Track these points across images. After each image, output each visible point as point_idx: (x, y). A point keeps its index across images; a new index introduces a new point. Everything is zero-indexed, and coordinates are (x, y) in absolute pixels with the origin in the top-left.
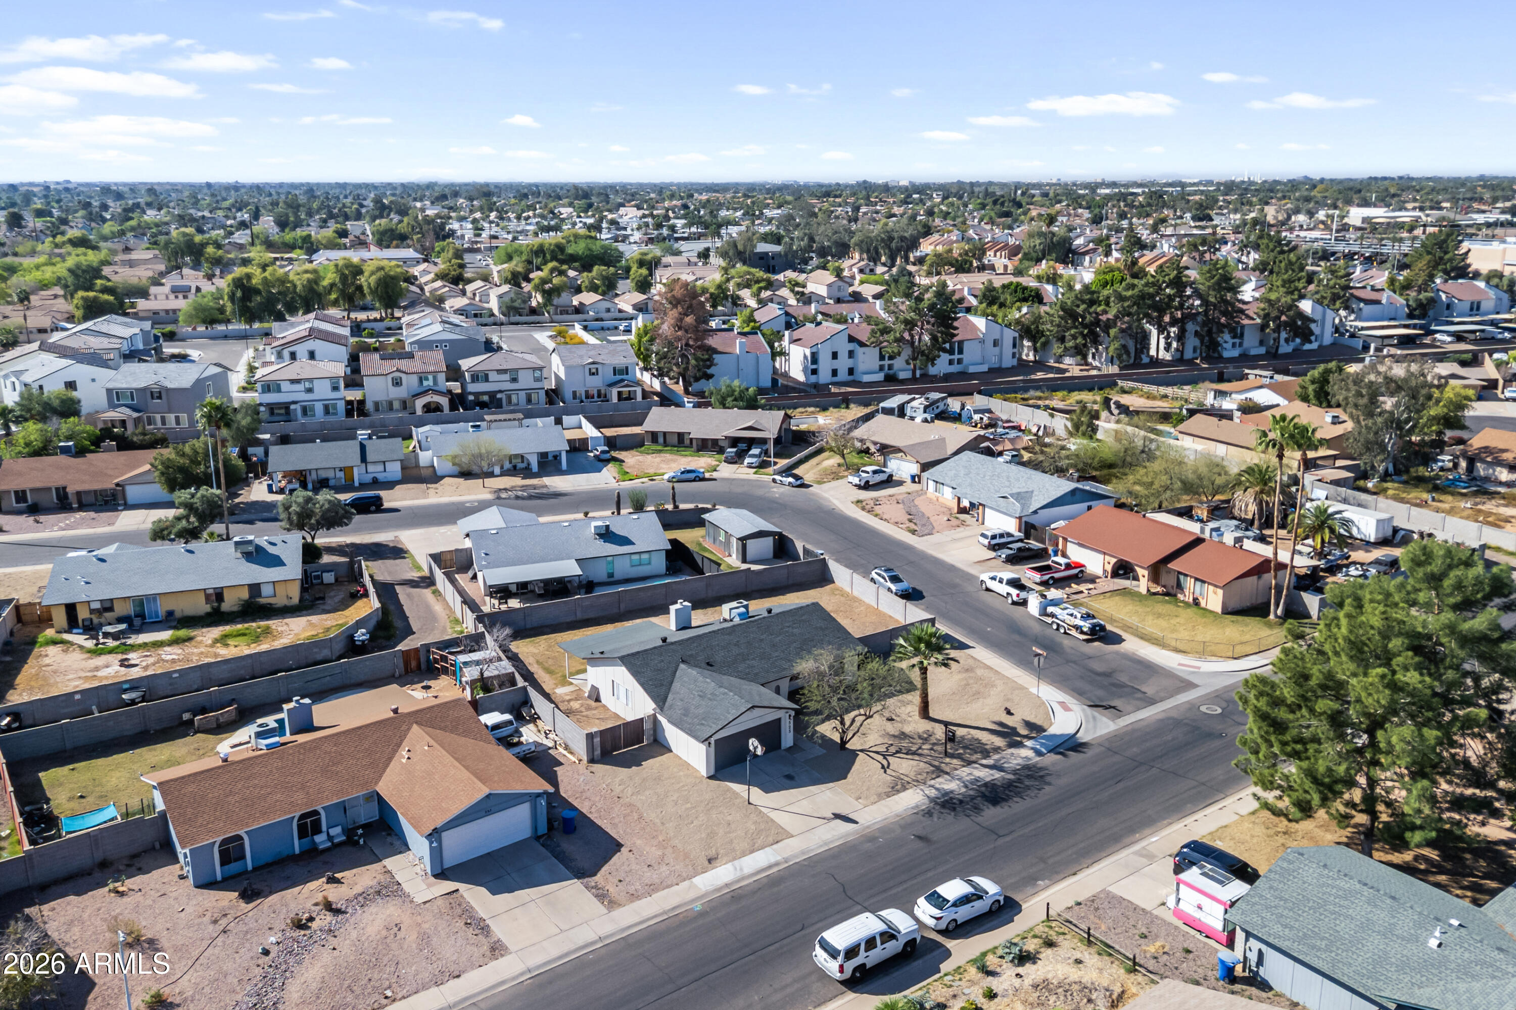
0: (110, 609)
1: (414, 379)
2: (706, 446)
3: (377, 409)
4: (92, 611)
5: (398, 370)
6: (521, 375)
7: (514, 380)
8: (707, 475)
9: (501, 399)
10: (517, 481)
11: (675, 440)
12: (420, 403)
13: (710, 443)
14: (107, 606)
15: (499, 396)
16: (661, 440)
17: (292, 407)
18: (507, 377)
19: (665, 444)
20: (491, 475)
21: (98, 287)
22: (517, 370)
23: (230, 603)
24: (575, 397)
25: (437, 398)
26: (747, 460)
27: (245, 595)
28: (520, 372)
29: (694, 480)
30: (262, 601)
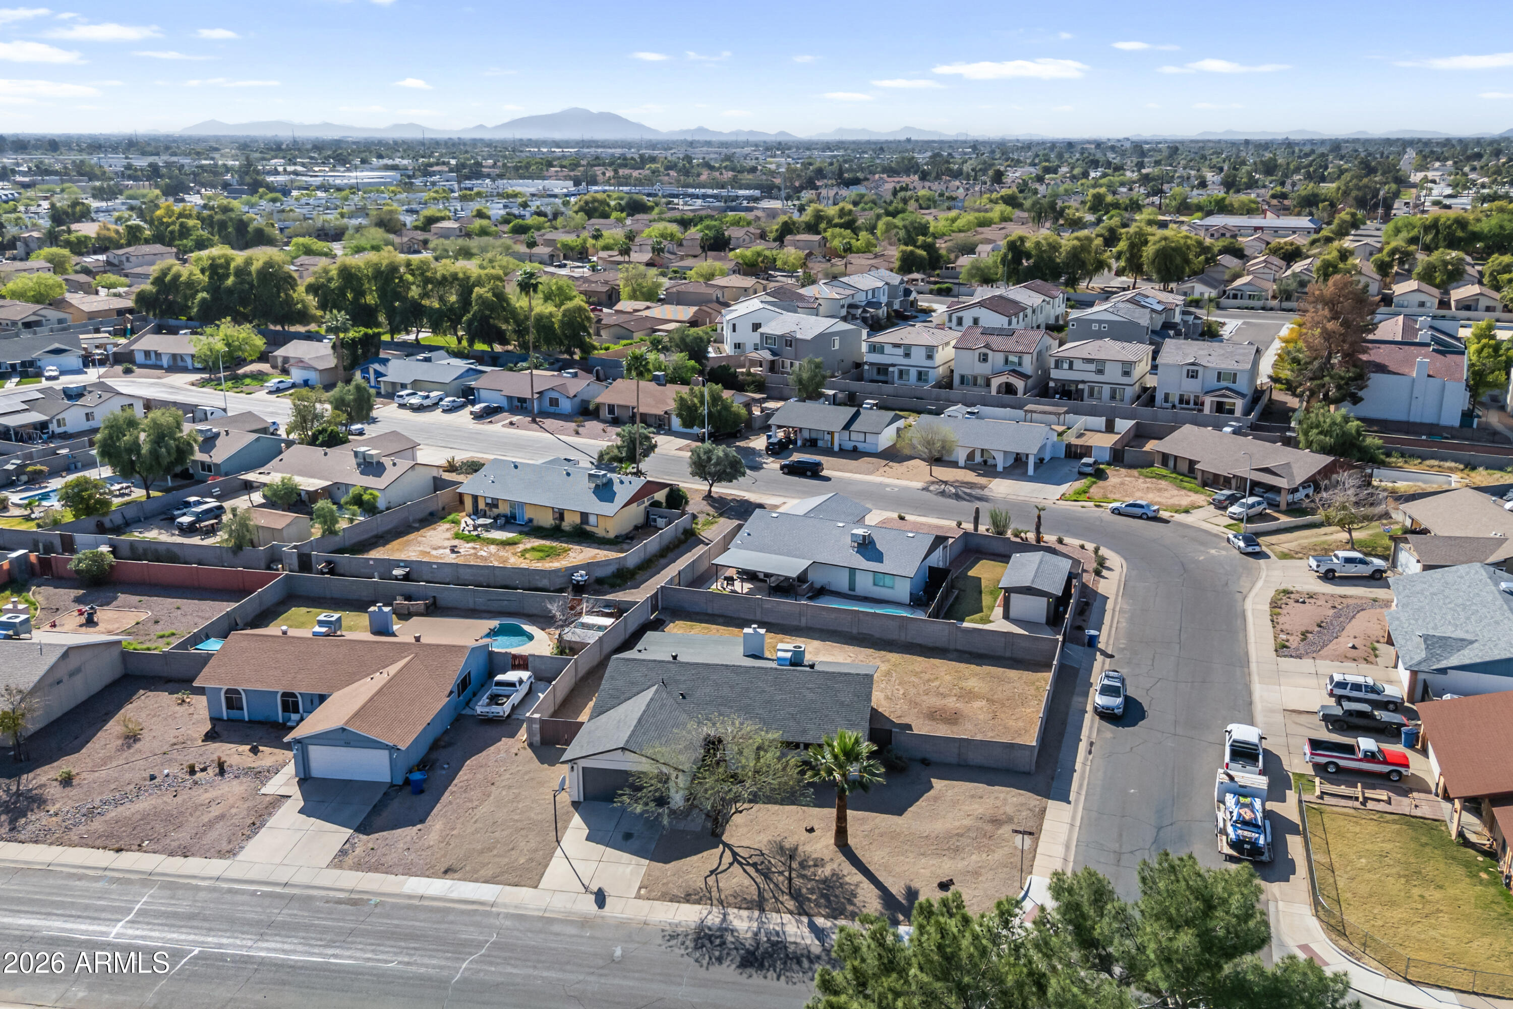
0: (496, 506)
1: (1000, 357)
2: (1212, 481)
3: (962, 382)
4: (487, 504)
5: (987, 346)
6: (1108, 367)
7: (1100, 372)
8: (1164, 514)
9: (1083, 390)
10: (970, 476)
11: (1184, 467)
12: (995, 383)
13: (1222, 480)
14: (494, 504)
15: (1080, 386)
16: (1171, 463)
17: (891, 369)
18: (1092, 367)
19: (1175, 470)
20: (954, 464)
21: (919, 243)
22: (1103, 362)
23: (567, 524)
24: (1166, 399)
25: (1013, 380)
26: (1235, 509)
27: (577, 520)
28: (1108, 365)
29: (1140, 517)
30: (588, 528)
